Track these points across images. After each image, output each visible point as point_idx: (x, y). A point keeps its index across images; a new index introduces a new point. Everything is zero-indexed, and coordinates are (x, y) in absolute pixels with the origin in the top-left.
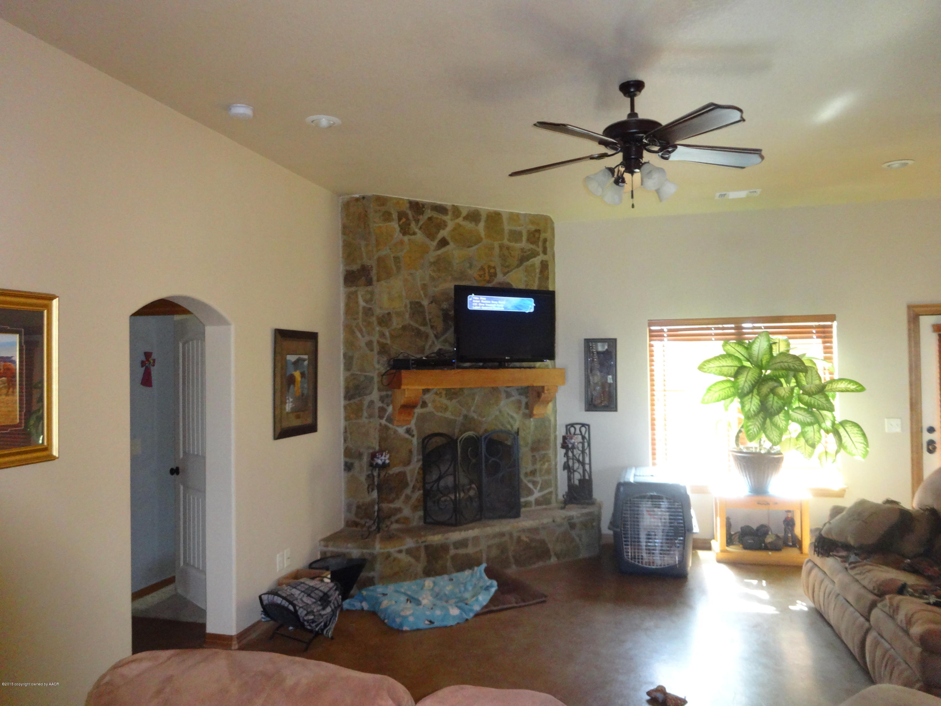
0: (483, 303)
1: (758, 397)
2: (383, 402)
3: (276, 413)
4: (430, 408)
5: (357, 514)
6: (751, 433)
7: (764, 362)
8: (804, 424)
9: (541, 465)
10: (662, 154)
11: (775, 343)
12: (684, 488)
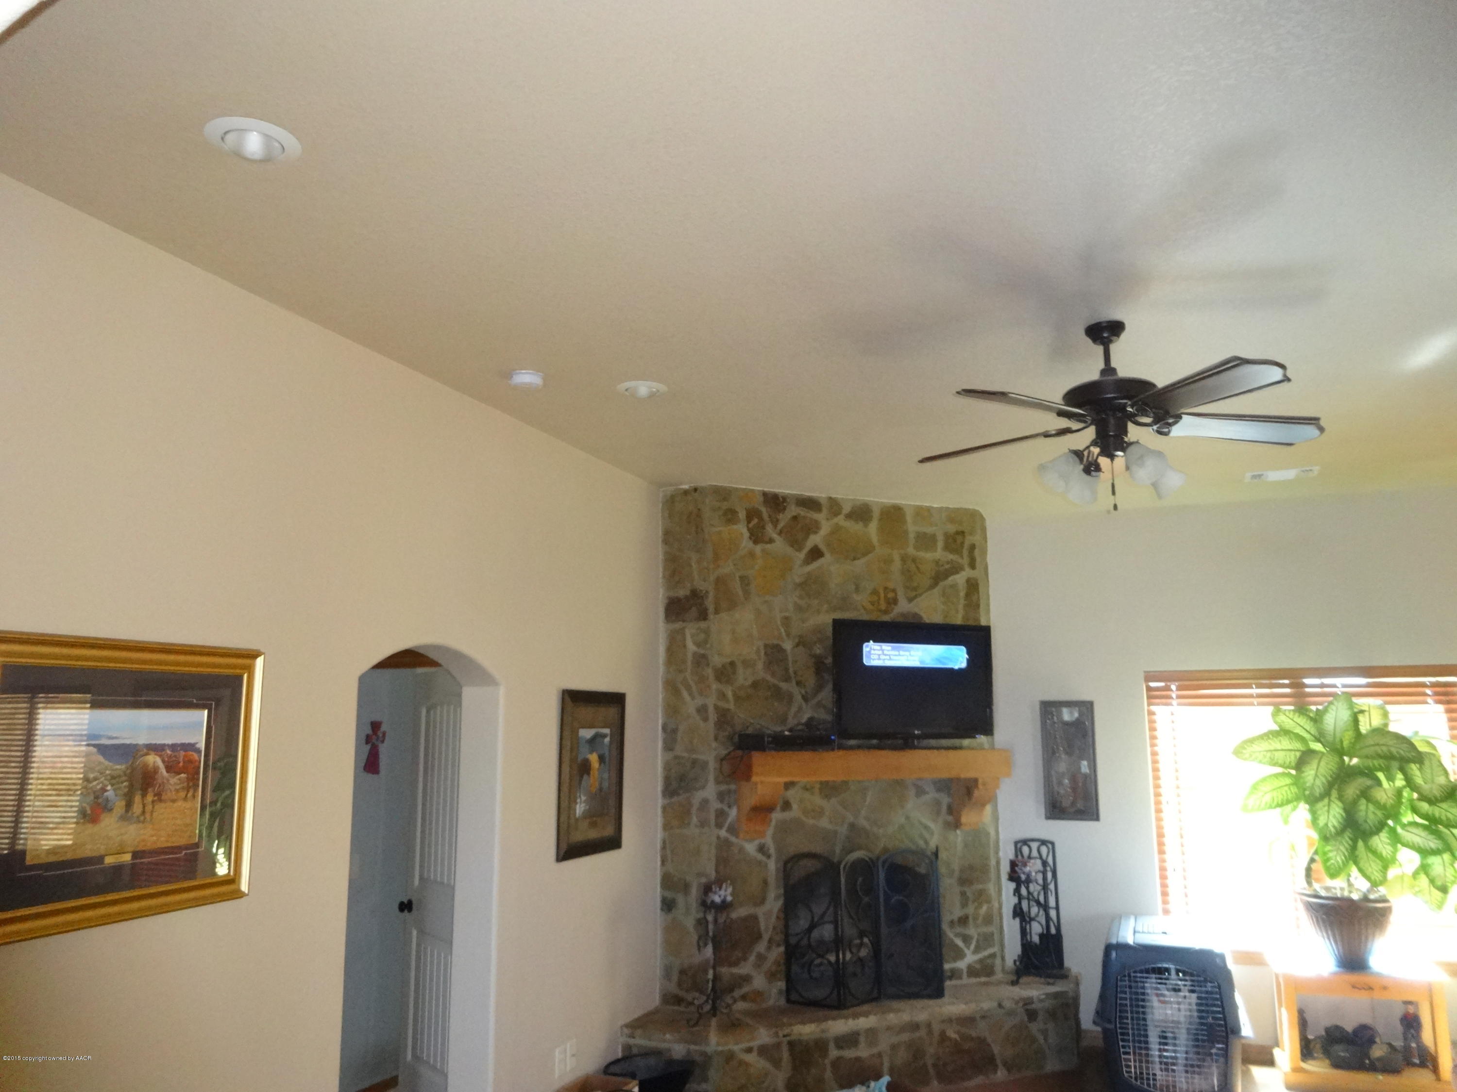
0: (886, 655)
1: (1340, 804)
2: (722, 801)
3: (562, 819)
4: (795, 811)
5: (680, 984)
6: (1333, 864)
7: (1346, 744)
8: (1424, 852)
9: (976, 908)
10: (1158, 428)
11: (1362, 712)
12: (1222, 957)
